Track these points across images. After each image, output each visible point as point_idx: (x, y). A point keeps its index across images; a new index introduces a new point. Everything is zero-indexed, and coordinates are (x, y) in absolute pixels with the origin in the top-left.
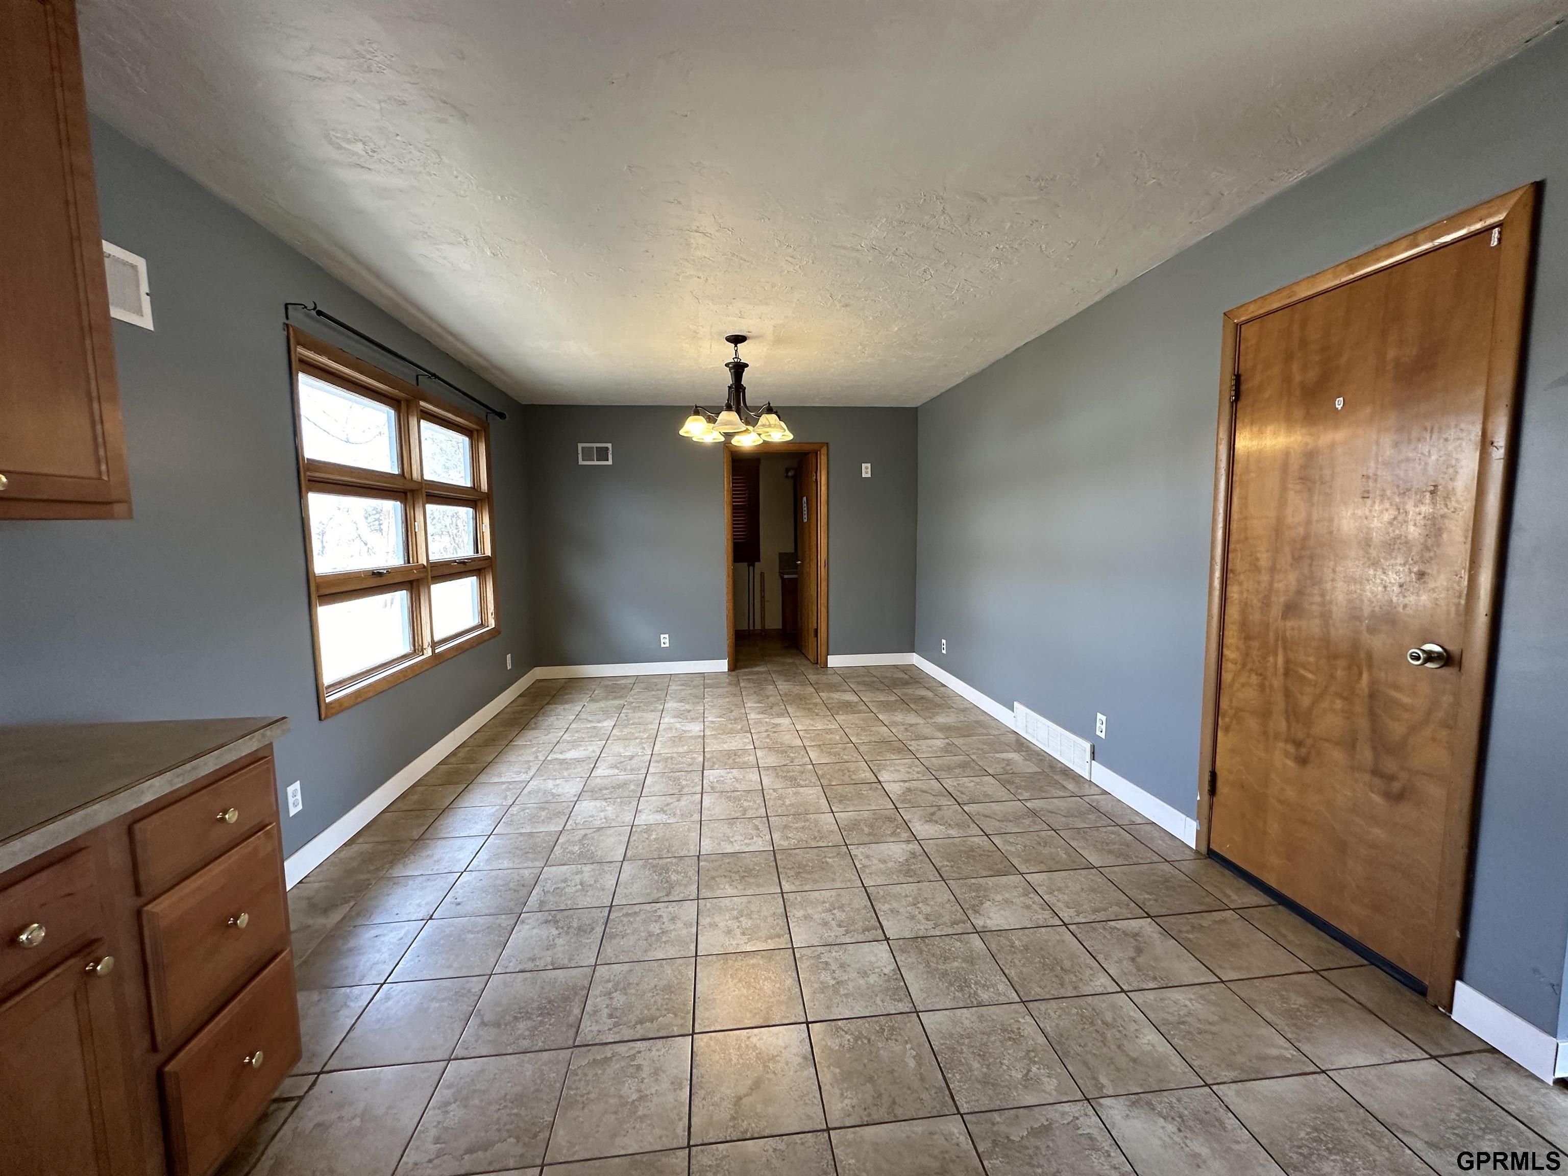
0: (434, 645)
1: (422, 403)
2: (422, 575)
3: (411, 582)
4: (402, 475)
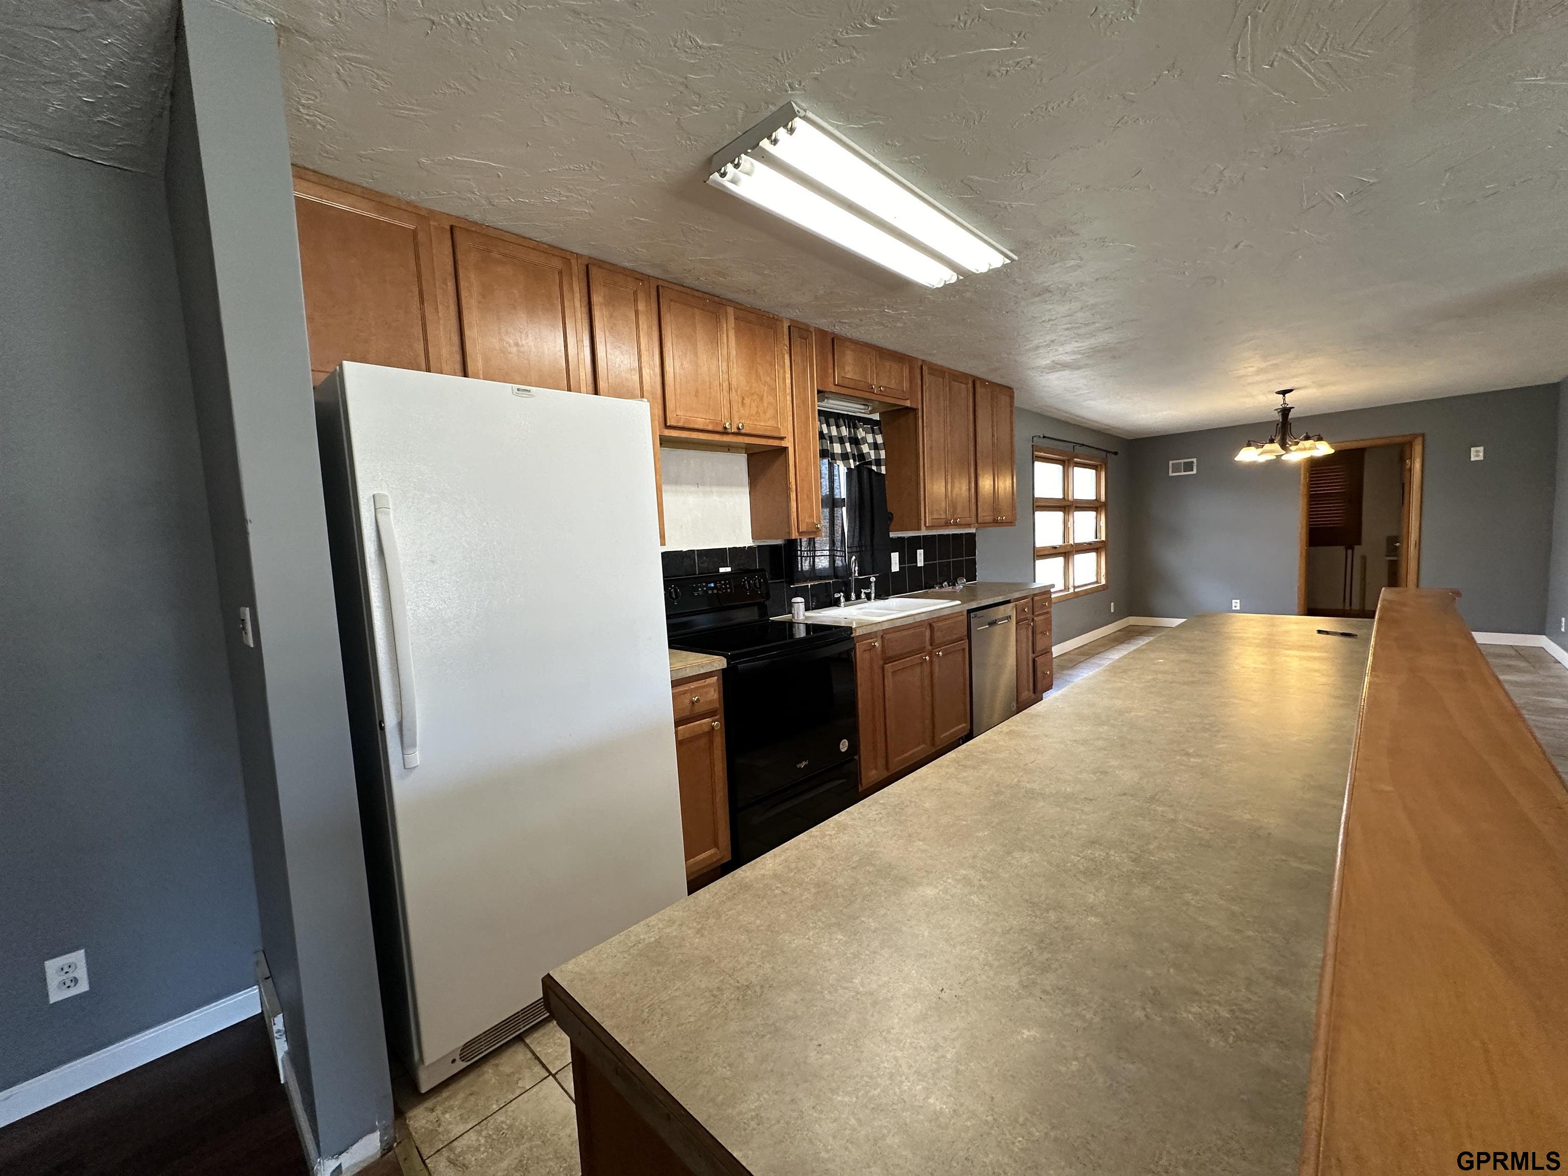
0: (1075, 587)
1: (1075, 459)
2: (1071, 549)
3: (1065, 553)
4: (1064, 498)
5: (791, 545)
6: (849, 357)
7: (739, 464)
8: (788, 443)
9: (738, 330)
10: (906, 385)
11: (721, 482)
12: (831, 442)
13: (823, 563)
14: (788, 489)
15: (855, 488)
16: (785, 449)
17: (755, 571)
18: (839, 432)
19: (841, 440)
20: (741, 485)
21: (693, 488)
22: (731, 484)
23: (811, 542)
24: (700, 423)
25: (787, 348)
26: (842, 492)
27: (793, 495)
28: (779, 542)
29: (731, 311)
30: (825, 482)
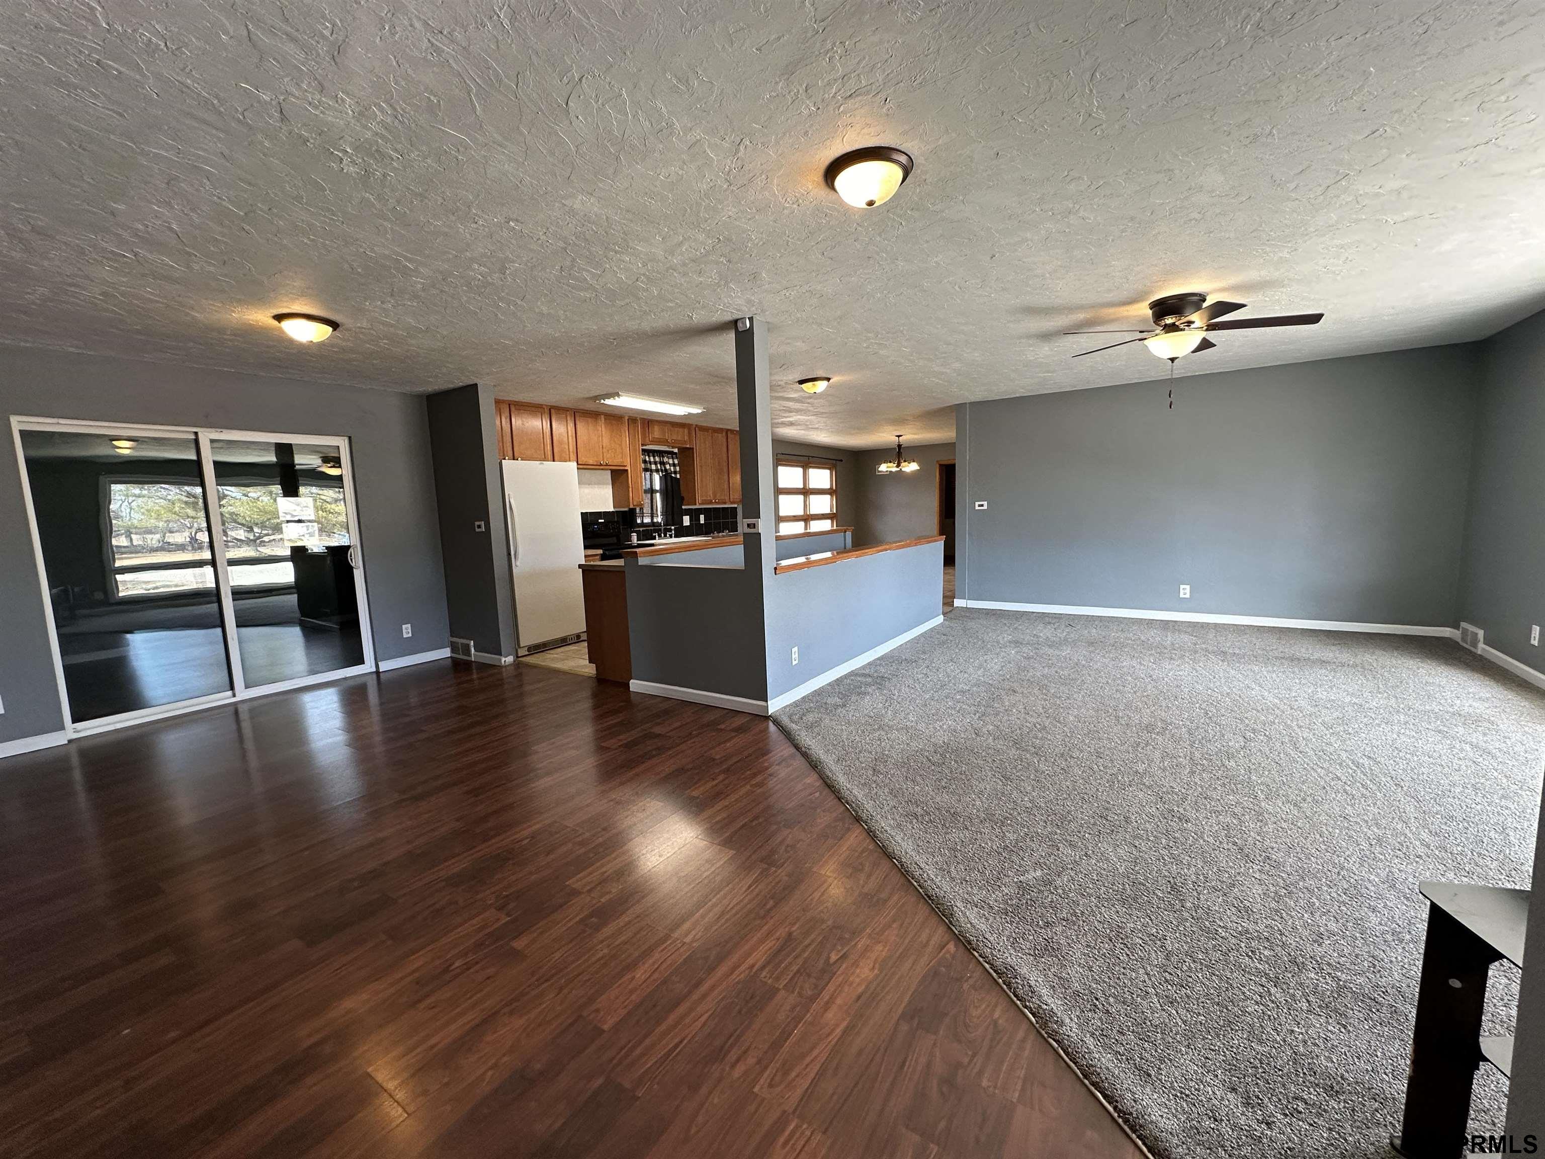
1: (812, 464)
2: (810, 517)
3: (805, 519)
4: (804, 487)
5: (632, 512)
6: (656, 428)
7: (608, 475)
8: (628, 468)
9: (605, 423)
10: (686, 438)
11: (600, 483)
12: (651, 464)
13: (647, 520)
14: (628, 487)
15: (664, 485)
16: (627, 470)
17: (615, 522)
18: (654, 459)
19: (656, 463)
20: (607, 484)
21: (587, 486)
22: (603, 484)
23: (641, 509)
24: (591, 462)
25: (627, 428)
26: (657, 486)
27: (630, 489)
28: (626, 509)
29: (602, 416)
30: (648, 482)
